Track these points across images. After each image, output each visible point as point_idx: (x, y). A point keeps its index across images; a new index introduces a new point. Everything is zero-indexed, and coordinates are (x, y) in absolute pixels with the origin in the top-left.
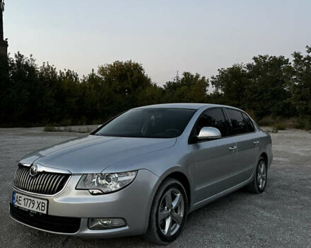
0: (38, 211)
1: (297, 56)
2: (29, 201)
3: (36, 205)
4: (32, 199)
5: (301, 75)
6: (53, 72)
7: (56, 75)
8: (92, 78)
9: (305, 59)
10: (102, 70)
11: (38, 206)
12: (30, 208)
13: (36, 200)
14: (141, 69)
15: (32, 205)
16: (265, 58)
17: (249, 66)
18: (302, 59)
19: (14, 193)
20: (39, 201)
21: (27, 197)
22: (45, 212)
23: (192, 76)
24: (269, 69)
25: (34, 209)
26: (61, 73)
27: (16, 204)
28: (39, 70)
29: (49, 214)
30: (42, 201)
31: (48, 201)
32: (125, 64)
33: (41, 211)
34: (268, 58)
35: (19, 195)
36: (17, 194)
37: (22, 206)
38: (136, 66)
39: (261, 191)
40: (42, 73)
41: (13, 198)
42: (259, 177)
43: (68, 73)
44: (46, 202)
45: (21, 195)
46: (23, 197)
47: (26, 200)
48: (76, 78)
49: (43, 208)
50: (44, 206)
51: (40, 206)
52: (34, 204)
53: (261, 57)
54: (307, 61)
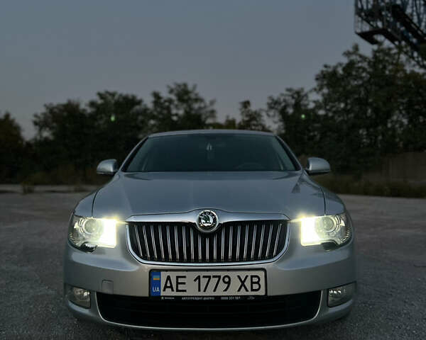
1: (157, 96)
2: (214, 281)
3: (235, 284)
4: (222, 274)
5: (163, 120)
11: (243, 285)
12: (219, 293)
15: (222, 286)
16: (113, 95)
17: (92, 104)
18: (162, 101)
19: (156, 272)
20: (243, 274)
21: (203, 274)
22: (262, 292)
27: (167, 293)
29: (269, 294)
30: (250, 273)
31: (265, 270)
33: (250, 293)
35: (175, 274)
36: (165, 274)
37: (192, 293)
46: (193, 274)
47: (204, 280)
49: (256, 286)
50: (258, 283)
51: (248, 284)
52: (229, 283)
53: (107, 92)
54: (167, 104)
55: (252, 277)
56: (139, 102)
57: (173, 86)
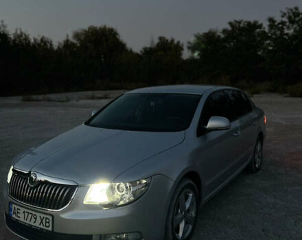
0: (41, 226)
1: (271, 20)
2: (30, 215)
3: (39, 220)
4: (34, 213)
5: (275, 39)
6: (26, 38)
7: (29, 42)
8: (67, 44)
9: (279, 24)
10: (77, 36)
11: (42, 222)
12: (32, 223)
13: (38, 214)
14: (116, 34)
15: (33, 220)
16: (240, 22)
17: (224, 31)
18: (276, 24)
19: (11, 203)
20: (42, 216)
21: (26, 210)
22: (50, 229)
23: (167, 41)
24: (244, 33)
25: (37, 224)
26: (35, 40)
27: (14, 216)
28: (12, 36)
29: (55, 230)
31: (53, 216)
32: (100, 29)
33: (45, 228)
34: (242, 23)
35: (17, 207)
36: (14, 206)
37: (22, 219)
38: (111, 30)
39: (258, 170)
40: (15, 40)
41: (10, 209)
42: (256, 156)
43: (42, 40)
44: (50, 218)
45: (19, 208)
46: (22, 210)
47: (26, 214)
48: (51, 45)
49: (47, 224)
50: (48, 222)
51: (44, 221)
52: (36, 219)
53: (235, 21)
54: (280, 26)
55: (46, 218)
56: (260, 26)
57: (285, 11)
